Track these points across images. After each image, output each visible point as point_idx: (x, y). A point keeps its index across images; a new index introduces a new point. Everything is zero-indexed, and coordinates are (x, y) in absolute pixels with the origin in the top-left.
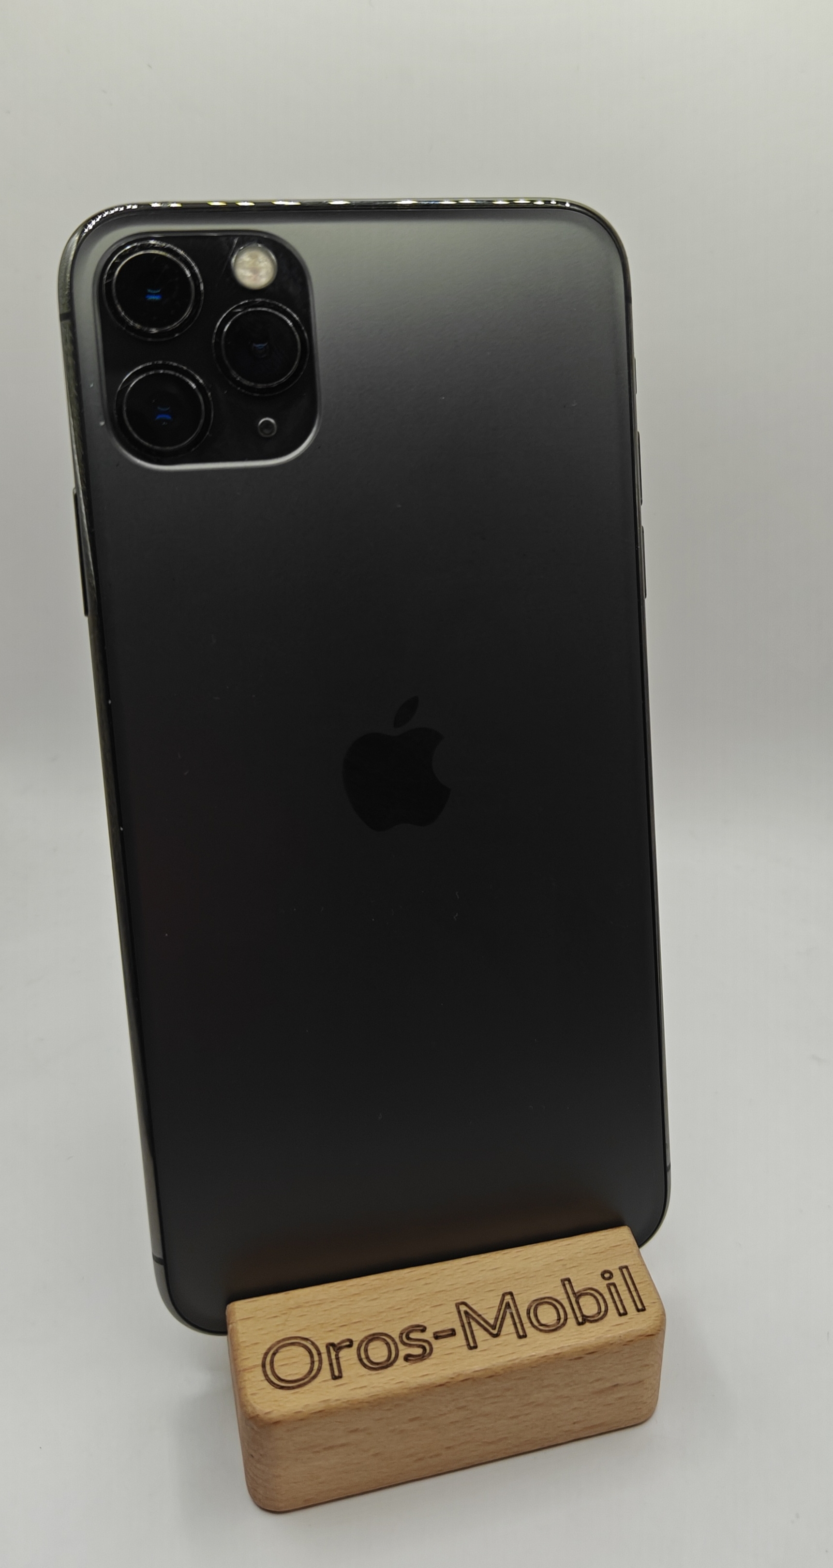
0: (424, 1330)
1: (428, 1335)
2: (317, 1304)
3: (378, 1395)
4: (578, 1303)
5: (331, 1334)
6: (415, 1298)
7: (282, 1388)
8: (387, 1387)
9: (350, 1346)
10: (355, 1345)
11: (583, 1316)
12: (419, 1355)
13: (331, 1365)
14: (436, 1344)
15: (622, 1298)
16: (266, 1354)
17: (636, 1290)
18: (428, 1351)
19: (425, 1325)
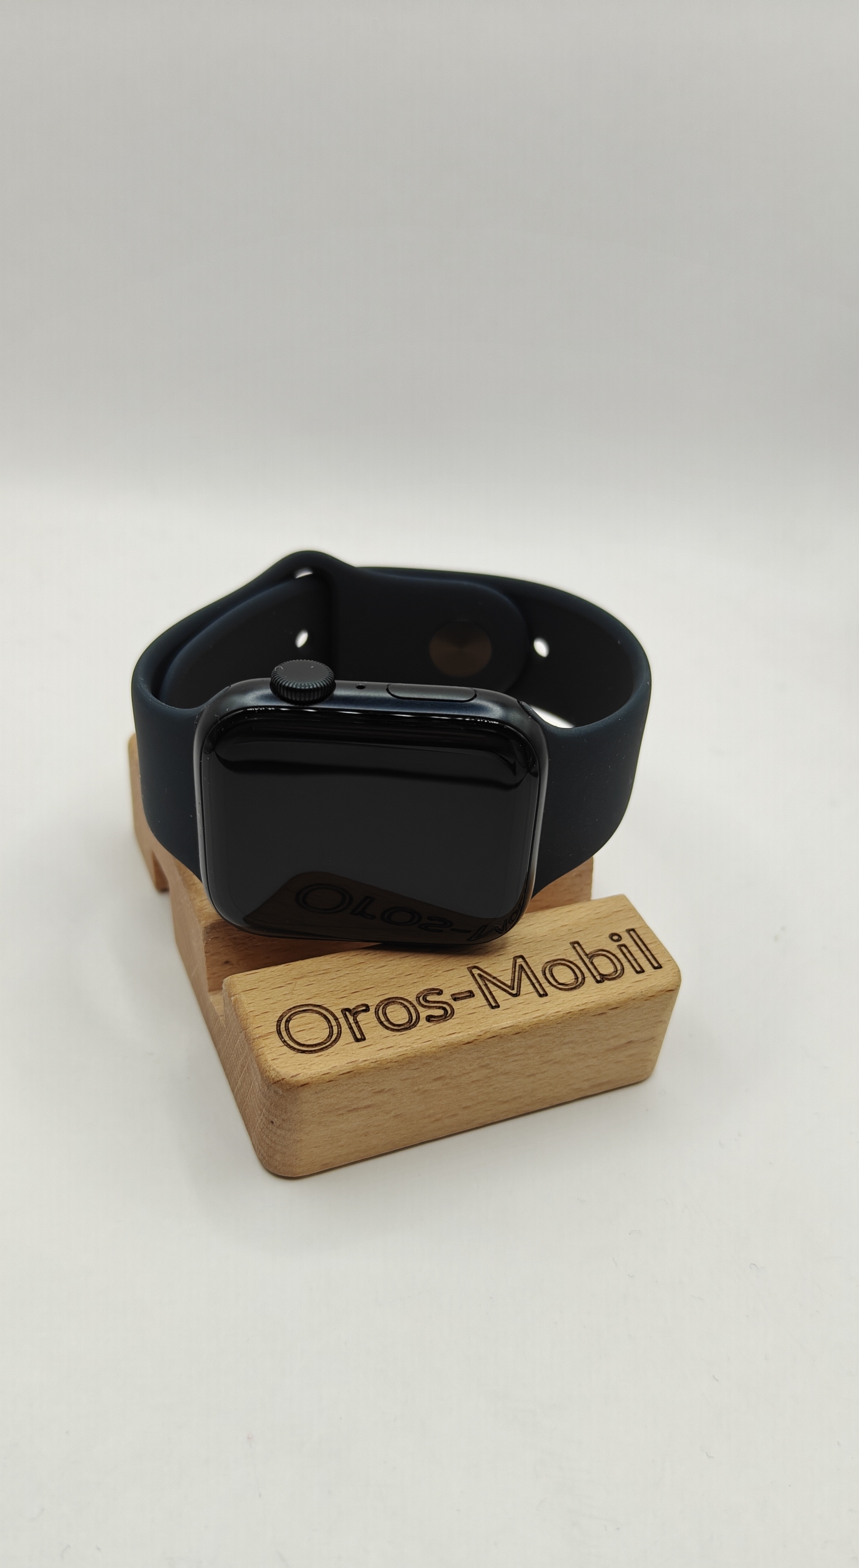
0: (440, 993)
1: (446, 997)
2: (323, 974)
3: (407, 1054)
4: (592, 963)
5: (344, 999)
6: (423, 964)
7: (304, 1052)
9: (367, 1009)
10: (372, 1009)
11: (600, 974)
12: (441, 1016)
13: (351, 1028)
14: (456, 1005)
15: (636, 957)
16: (279, 1022)
17: (648, 949)
18: (449, 1012)
19: (440, 988)
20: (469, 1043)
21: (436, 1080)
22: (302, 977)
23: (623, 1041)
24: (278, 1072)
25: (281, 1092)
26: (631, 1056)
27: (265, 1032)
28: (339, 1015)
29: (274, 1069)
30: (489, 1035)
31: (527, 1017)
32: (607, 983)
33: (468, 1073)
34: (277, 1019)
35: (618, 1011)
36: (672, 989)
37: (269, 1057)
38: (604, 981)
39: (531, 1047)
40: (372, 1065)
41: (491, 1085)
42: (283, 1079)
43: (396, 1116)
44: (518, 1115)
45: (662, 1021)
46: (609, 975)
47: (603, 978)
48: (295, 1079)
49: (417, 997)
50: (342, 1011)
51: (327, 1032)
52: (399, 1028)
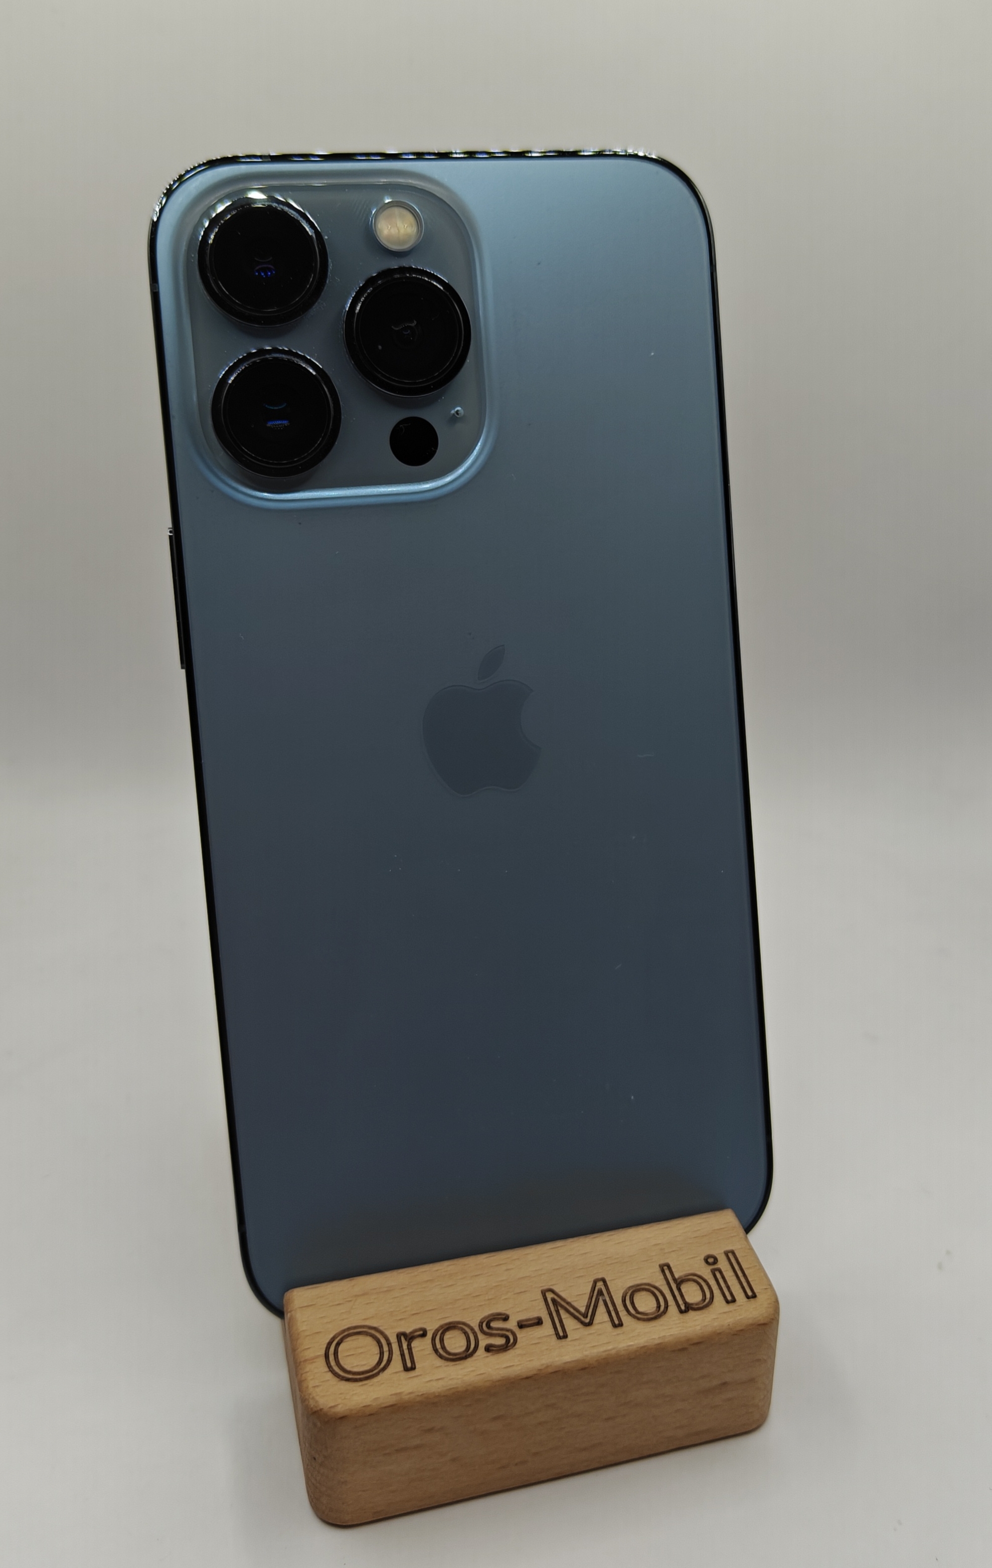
21: (496, 1419)
22: (364, 1294)
23: (716, 1382)
24: (317, 1402)
25: (319, 1424)
26: (731, 1400)
27: (312, 1355)
28: (393, 1339)
29: (313, 1398)
30: (550, 1370)
31: (597, 1350)
32: (692, 1314)
33: (531, 1413)
34: (327, 1341)
35: (701, 1346)
36: (769, 1322)
37: (311, 1384)
38: (688, 1310)
39: (603, 1386)
40: (418, 1399)
41: (561, 1429)
42: (321, 1410)
43: (454, 1460)
45: (759, 1360)
46: (697, 1304)
47: (688, 1308)
48: (333, 1410)
49: (480, 1322)
50: (398, 1336)
51: (376, 1359)
52: (454, 1357)
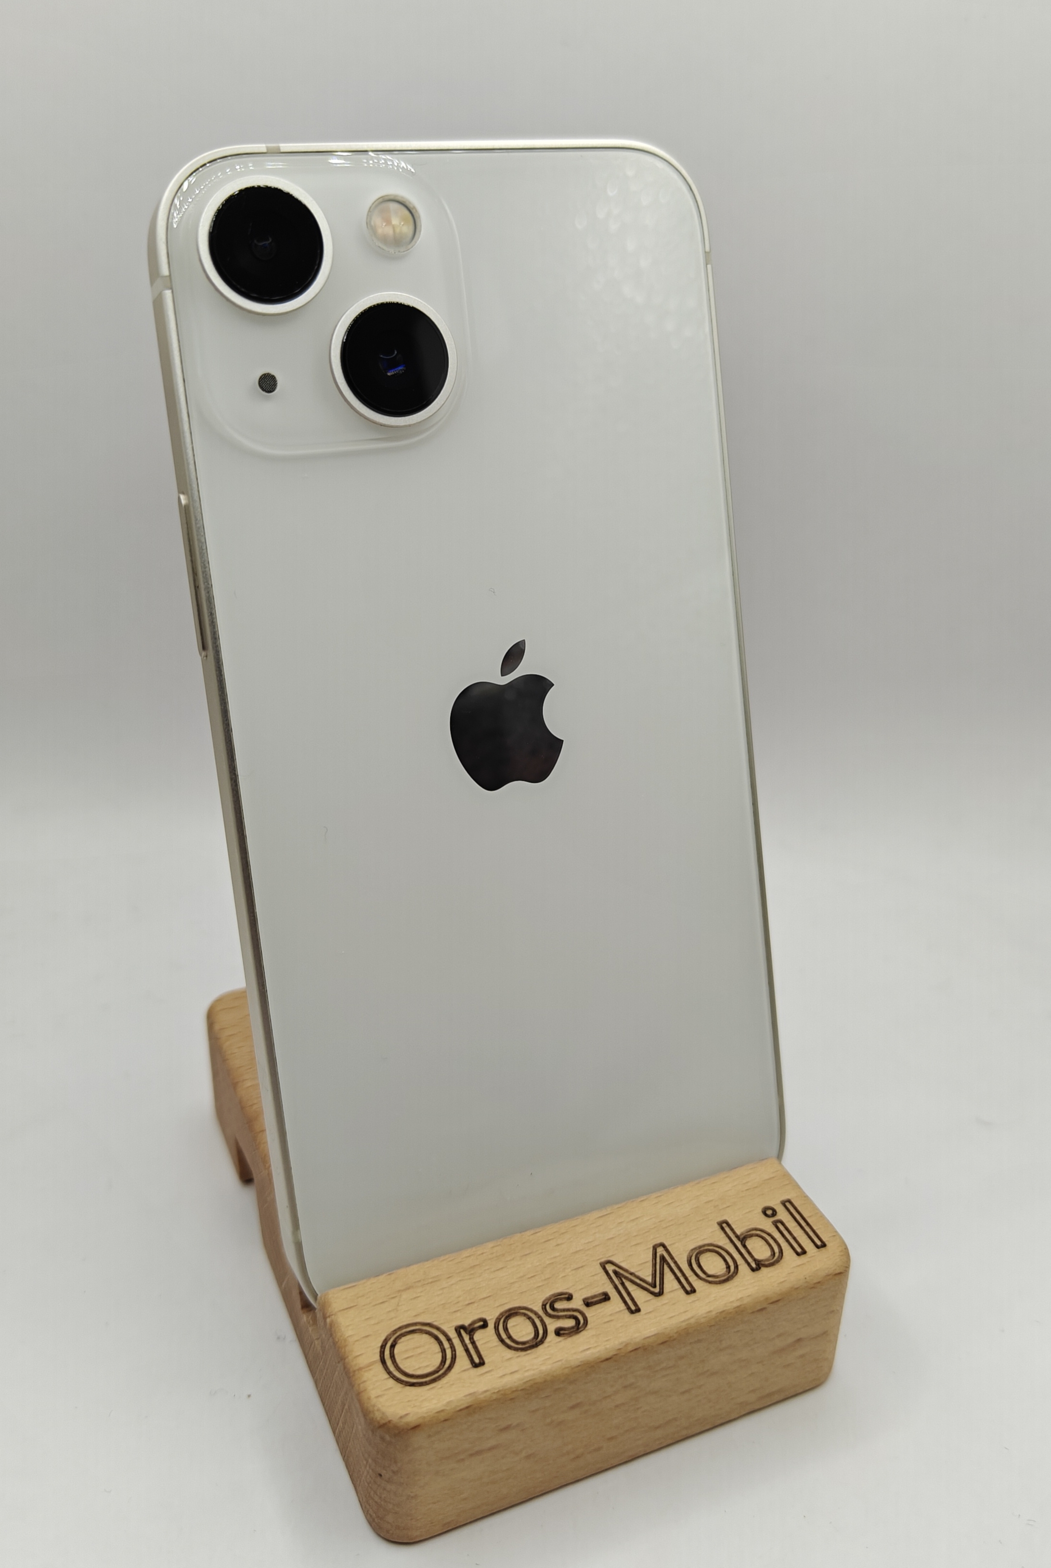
0: (569, 1298)
1: (577, 1303)
2: (432, 1282)
3: (534, 1379)
4: (745, 1246)
5: (458, 1314)
6: (548, 1262)
7: (412, 1385)
8: (544, 1368)
9: (485, 1325)
10: (491, 1325)
11: (755, 1260)
12: (573, 1327)
13: (467, 1350)
14: (590, 1313)
15: (795, 1235)
16: (383, 1347)
17: (808, 1224)
18: (582, 1321)
19: (570, 1291)
20: (607, 1359)
21: (573, 1407)
22: (408, 1289)
23: (790, 1340)
24: (383, 1413)
25: (388, 1438)
26: (802, 1356)
27: (366, 1362)
28: (453, 1335)
29: (378, 1410)
30: (630, 1348)
31: (674, 1321)
32: (764, 1270)
33: (609, 1396)
34: (380, 1344)
35: (780, 1304)
36: (841, 1271)
37: (373, 1394)
38: (760, 1268)
39: (681, 1358)
40: (495, 1396)
41: (638, 1409)
42: (389, 1422)
43: (528, 1457)
44: (674, 1441)
45: (833, 1311)
46: (767, 1260)
47: (758, 1266)
48: (405, 1420)
49: (543, 1305)
50: (456, 1330)
51: (439, 1357)
52: (524, 1346)
